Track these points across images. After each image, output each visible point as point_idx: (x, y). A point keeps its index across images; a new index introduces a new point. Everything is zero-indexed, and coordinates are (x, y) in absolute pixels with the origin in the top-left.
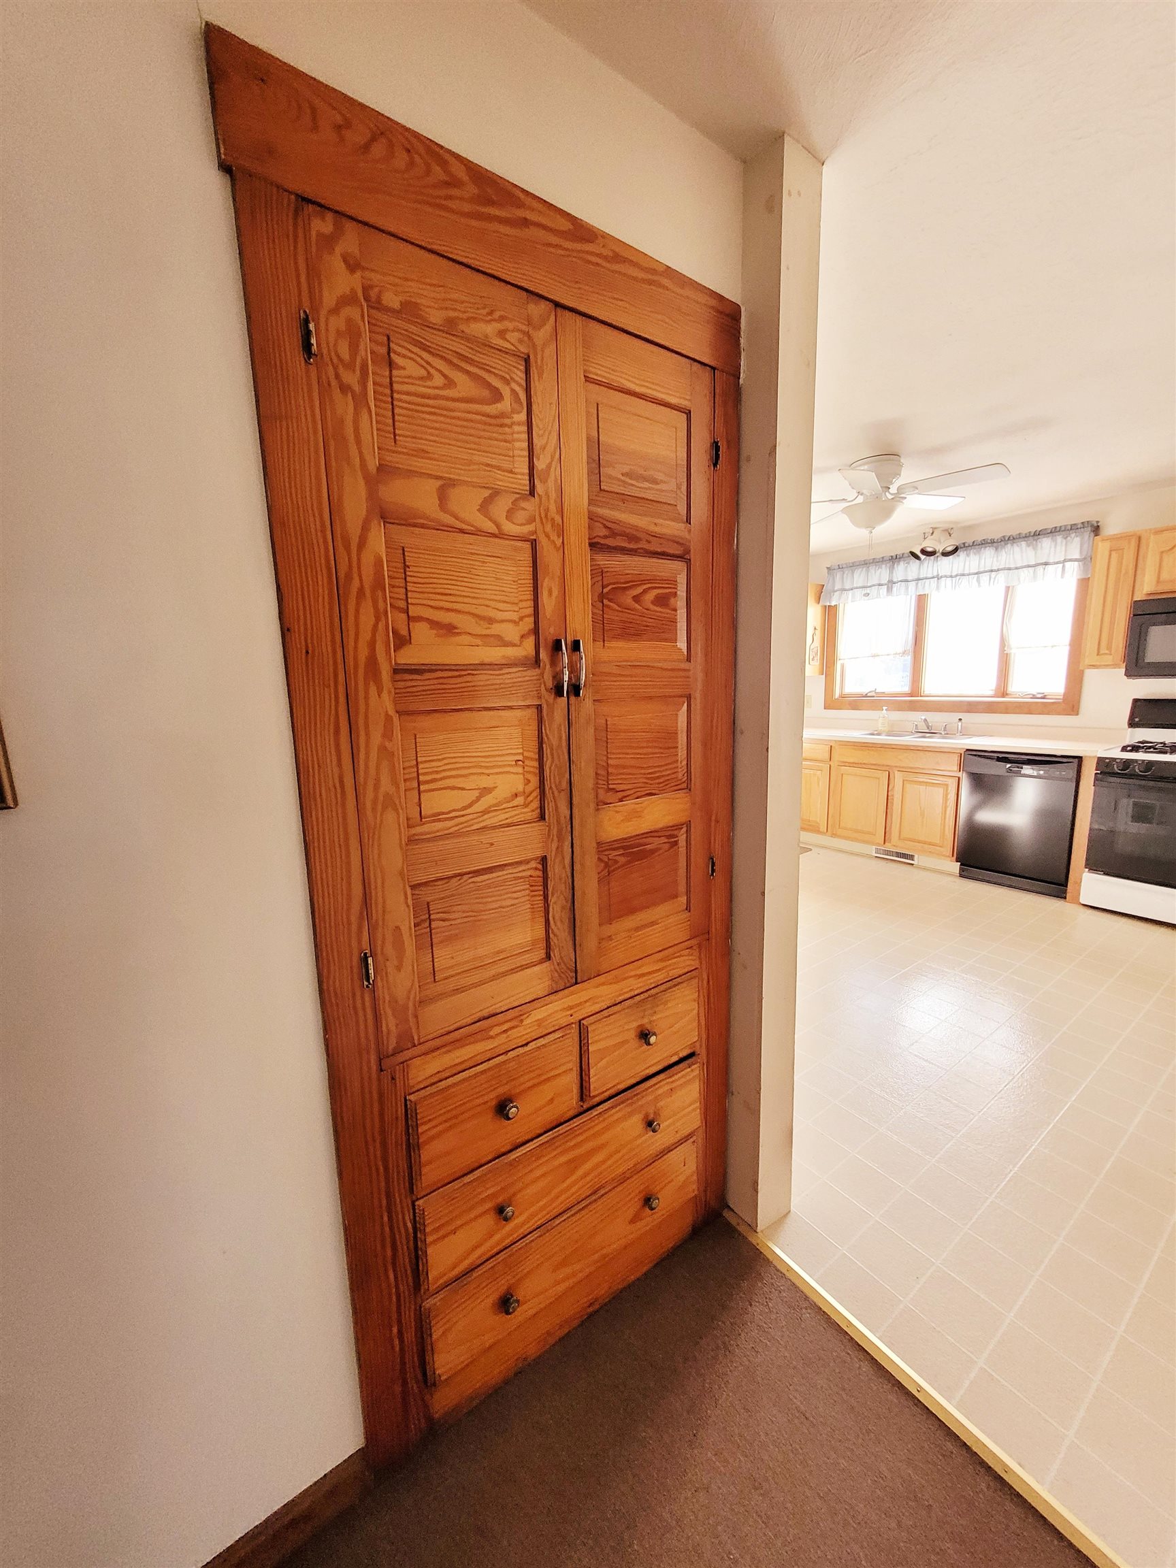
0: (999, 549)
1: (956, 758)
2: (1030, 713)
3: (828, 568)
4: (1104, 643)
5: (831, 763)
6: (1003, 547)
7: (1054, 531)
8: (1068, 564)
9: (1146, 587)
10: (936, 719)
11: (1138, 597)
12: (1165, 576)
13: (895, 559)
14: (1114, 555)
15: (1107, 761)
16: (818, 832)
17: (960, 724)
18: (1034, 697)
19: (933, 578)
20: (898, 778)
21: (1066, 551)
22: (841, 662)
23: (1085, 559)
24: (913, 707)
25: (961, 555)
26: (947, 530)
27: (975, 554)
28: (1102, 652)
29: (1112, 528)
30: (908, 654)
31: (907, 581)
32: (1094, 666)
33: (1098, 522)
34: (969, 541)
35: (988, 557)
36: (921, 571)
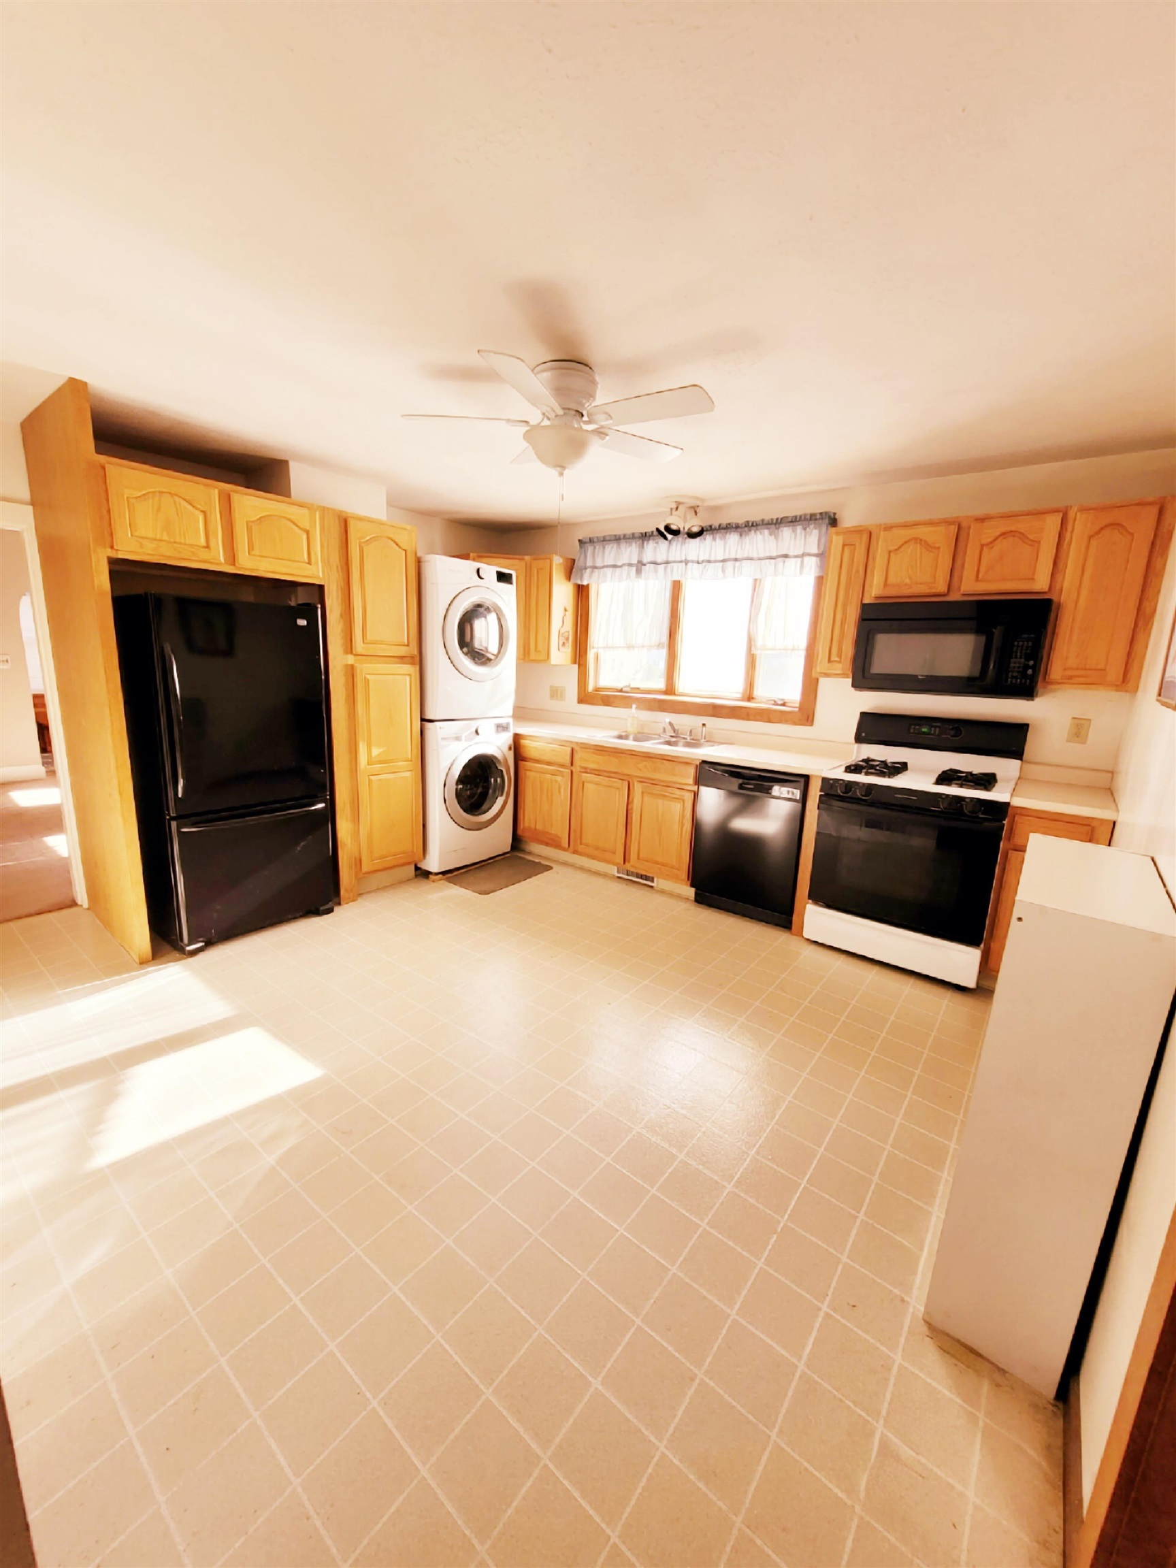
0: (743, 536)
1: (691, 771)
2: (769, 721)
3: (579, 541)
4: (834, 650)
5: (573, 768)
6: (747, 534)
7: (794, 521)
8: (806, 559)
9: (875, 591)
10: (685, 722)
11: (866, 601)
12: (892, 580)
13: (645, 537)
14: (847, 550)
15: (831, 782)
16: (558, 846)
17: (704, 729)
18: (776, 704)
19: (681, 562)
20: (638, 788)
21: (805, 545)
22: (595, 650)
23: (822, 554)
24: (662, 706)
25: (708, 538)
26: (693, 507)
27: (721, 538)
28: (832, 659)
29: (848, 520)
30: (663, 648)
31: (655, 563)
32: (827, 675)
33: (835, 514)
34: (716, 524)
35: (731, 544)
36: (670, 554)
